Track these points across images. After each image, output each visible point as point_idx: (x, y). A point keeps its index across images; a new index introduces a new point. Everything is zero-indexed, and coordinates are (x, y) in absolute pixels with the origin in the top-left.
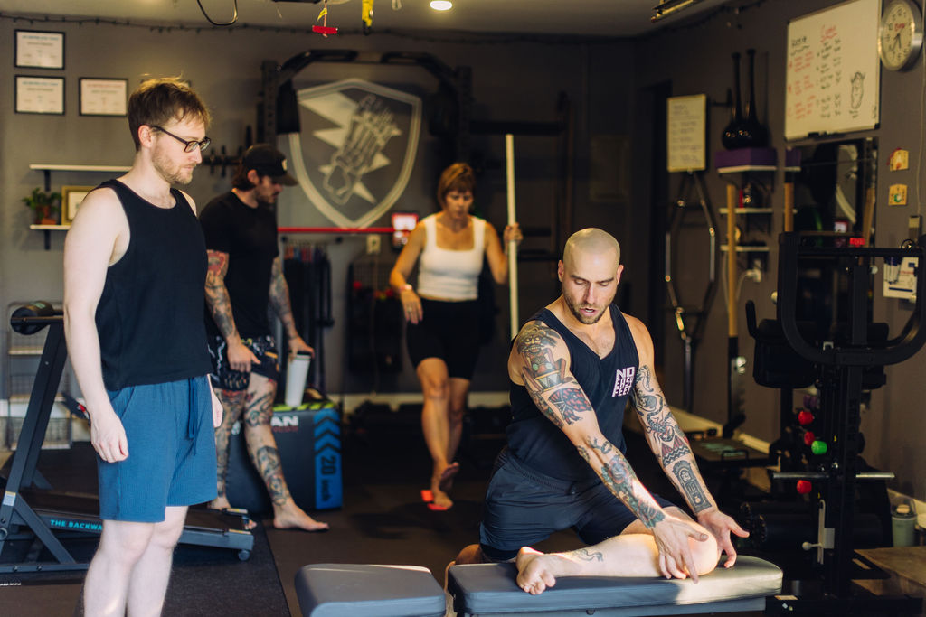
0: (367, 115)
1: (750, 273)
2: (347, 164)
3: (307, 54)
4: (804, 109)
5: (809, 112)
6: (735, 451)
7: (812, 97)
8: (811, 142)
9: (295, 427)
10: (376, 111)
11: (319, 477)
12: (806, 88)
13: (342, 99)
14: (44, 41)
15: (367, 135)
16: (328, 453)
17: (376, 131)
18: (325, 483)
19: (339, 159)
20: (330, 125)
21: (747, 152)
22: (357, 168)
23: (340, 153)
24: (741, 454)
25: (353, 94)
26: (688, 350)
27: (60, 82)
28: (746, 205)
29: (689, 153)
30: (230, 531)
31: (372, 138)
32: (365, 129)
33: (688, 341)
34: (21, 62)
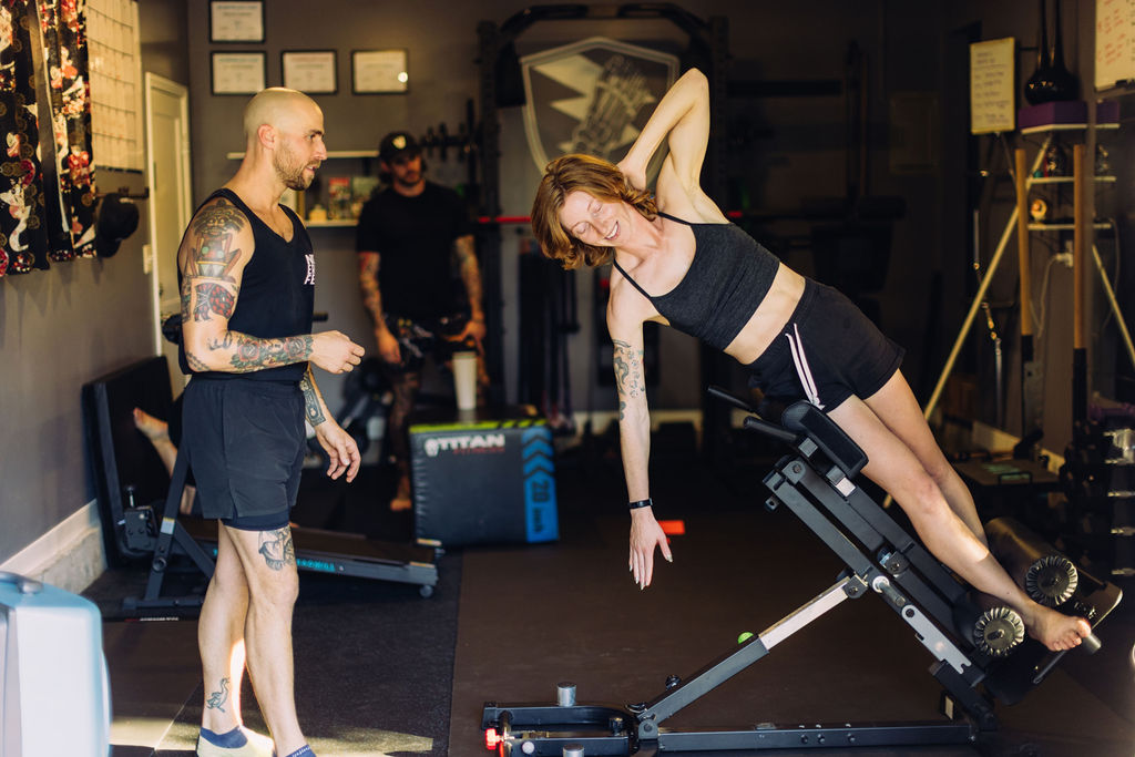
0: (614, 80)
1: (1059, 257)
2: (591, 139)
3: (527, 12)
4: (1113, 52)
5: (1119, 55)
6: (1019, 474)
7: (1123, 36)
8: (1122, 91)
9: (501, 448)
10: (624, 75)
11: (530, 505)
12: (1117, 24)
13: (583, 62)
14: (241, 11)
15: (614, 103)
16: (540, 478)
17: (624, 98)
18: (537, 513)
19: (582, 134)
20: (571, 94)
21: (1049, 108)
22: (603, 144)
23: (583, 127)
24: (1026, 476)
25: (596, 55)
26: (998, 352)
27: (260, 58)
28: (1050, 174)
29: (995, 110)
30: (413, 564)
31: (621, 107)
32: (612, 97)
33: (998, 343)
34: (217, 36)
